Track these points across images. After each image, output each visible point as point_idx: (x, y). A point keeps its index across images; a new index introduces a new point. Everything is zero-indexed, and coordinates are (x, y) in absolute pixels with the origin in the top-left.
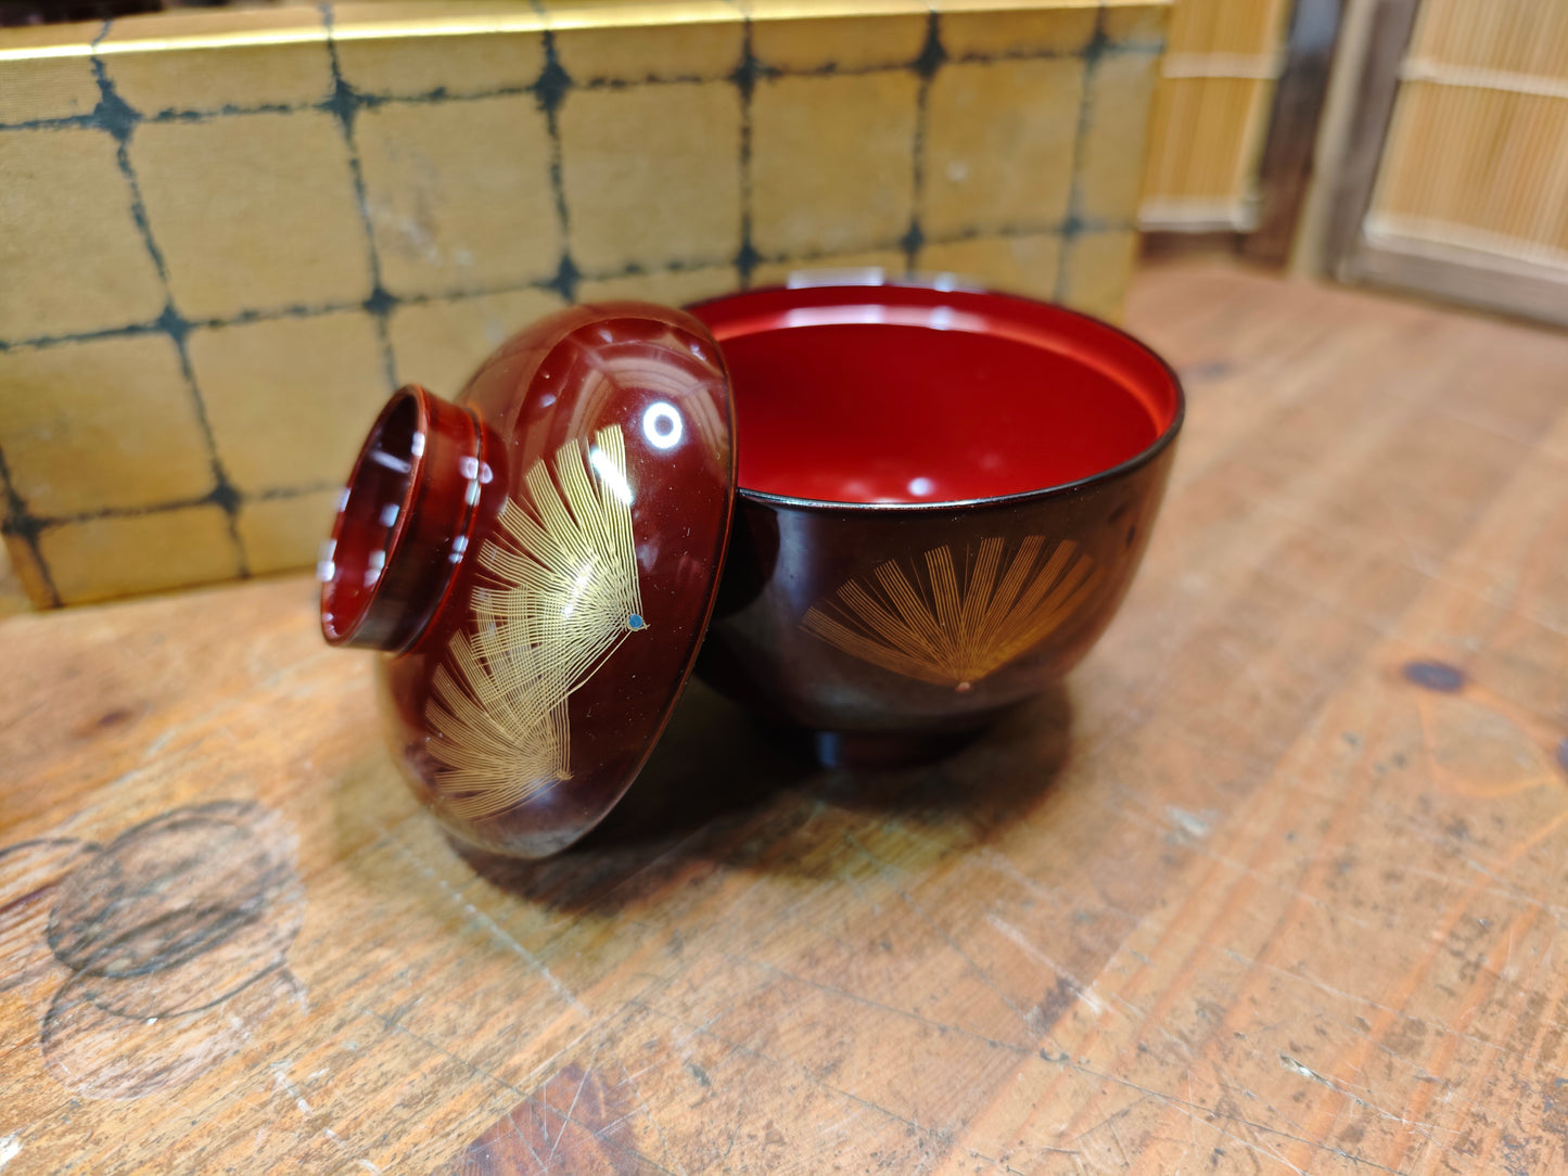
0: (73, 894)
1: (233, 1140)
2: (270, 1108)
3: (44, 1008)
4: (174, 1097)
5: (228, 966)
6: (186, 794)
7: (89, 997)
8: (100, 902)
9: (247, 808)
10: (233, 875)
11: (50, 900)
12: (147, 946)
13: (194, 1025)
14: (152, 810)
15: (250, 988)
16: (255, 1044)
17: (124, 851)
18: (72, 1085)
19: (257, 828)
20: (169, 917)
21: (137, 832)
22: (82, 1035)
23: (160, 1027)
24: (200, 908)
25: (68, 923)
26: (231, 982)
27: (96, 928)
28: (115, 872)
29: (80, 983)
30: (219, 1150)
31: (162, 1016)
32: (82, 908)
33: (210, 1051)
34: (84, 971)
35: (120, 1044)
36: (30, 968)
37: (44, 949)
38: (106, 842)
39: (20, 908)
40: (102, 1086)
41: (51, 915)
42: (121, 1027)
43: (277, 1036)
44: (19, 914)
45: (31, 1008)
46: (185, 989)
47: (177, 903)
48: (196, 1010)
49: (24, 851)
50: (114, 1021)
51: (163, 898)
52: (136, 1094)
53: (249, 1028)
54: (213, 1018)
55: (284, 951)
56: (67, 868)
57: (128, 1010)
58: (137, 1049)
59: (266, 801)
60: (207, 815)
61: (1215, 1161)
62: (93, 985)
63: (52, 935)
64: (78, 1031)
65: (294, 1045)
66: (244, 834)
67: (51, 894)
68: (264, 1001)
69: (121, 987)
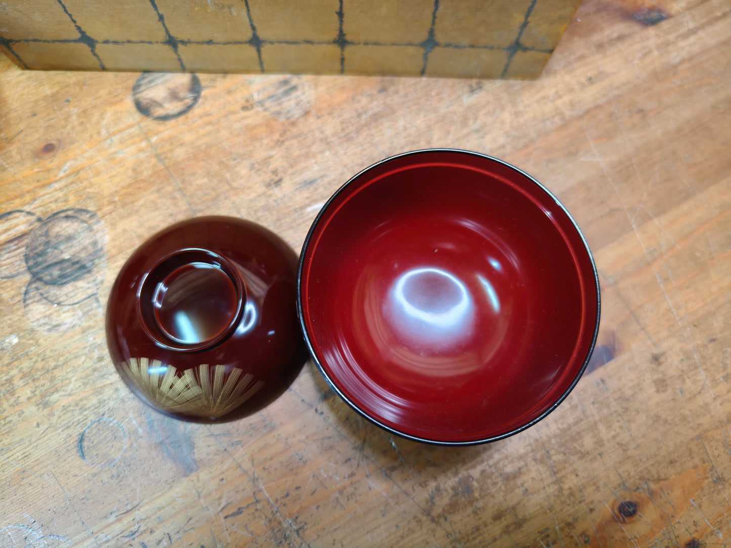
0: (33, 241)
1: (76, 357)
2: (87, 349)
3: (24, 289)
4: (61, 336)
5: (80, 290)
6: (73, 202)
7: (37, 289)
8: (41, 248)
9: (93, 216)
10: (85, 248)
11: (26, 241)
12: (56, 272)
13: (68, 311)
14: (61, 206)
15: (86, 301)
16: (85, 324)
17: (50, 224)
18: (32, 322)
19: (95, 227)
20: (63, 261)
21: (55, 216)
22: (35, 304)
23: (58, 308)
24: (73, 261)
25: (31, 254)
26: (80, 297)
27: (40, 259)
28: (47, 234)
29: (35, 282)
30: (71, 359)
31: (59, 304)
32: (36, 248)
33: (72, 322)
34: (36, 278)
35: (46, 311)
36: (20, 270)
37: (24, 264)
38: (44, 218)
39: (16, 242)
40: (40, 325)
41: (26, 249)
42: (46, 304)
43: (91, 323)
44: (16, 245)
45: (20, 288)
46: (66, 295)
47: (66, 256)
48: (69, 305)
49: (17, 214)
50: (44, 301)
51: (62, 252)
52: (50, 331)
53: (84, 317)
54: (74, 310)
55: (98, 289)
56: (31, 227)
57: (49, 298)
58: (51, 314)
59: (99, 214)
60: (78, 215)
62: (38, 284)
63: (27, 258)
64: (34, 302)
65: (97, 328)
66: (90, 229)
67: (26, 238)
68: (90, 308)
69: (47, 288)
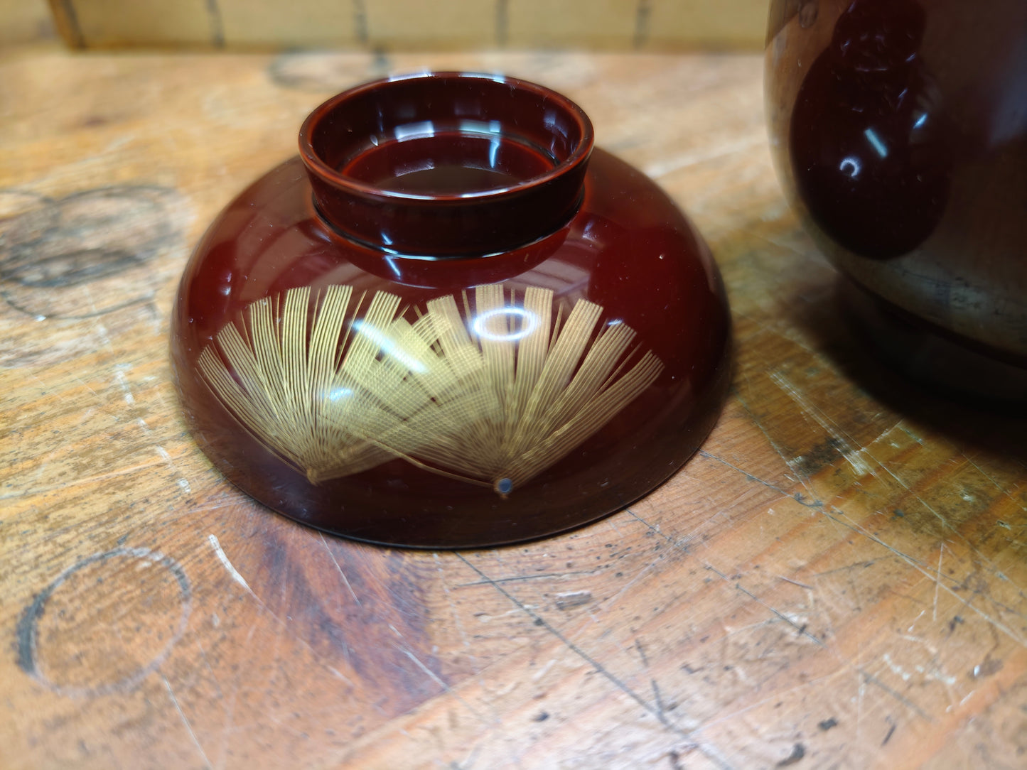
0: (20, 228)
1: (67, 412)
2: (104, 395)
4: (36, 373)
5: (112, 293)
6: (126, 174)
7: (4, 294)
9: (167, 191)
10: (139, 233)
12: (57, 269)
13: (71, 327)
14: (98, 183)
15: (123, 310)
16: (109, 347)
17: (67, 206)
19: (169, 206)
20: (83, 252)
21: (81, 195)
23: (46, 324)
24: (107, 251)
25: (8, 244)
26: (108, 302)
27: (28, 251)
28: (55, 218)
29: (2, 285)
30: (55, 416)
31: (50, 317)
32: (24, 236)
33: (75, 348)
34: (7, 277)
35: (13, 330)
38: (58, 198)
42: (18, 318)
43: (127, 345)
46: (74, 302)
47: (92, 245)
48: (76, 318)
50: (14, 313)
51: (82, 239)
52: (10, 365)
53: (111, 337)
54: (86, 325)
55: (156, 290)
56: (25, 210)
57: (29, 308)
58: (23, 335)
59: (183, 189)
60: (136, 192)
61: (952, 627)
62: (10, 288)
65: (139, 355)
66: (157, 207)
67: (7, 225)
68: (128, 320)
69: (29, 292)
